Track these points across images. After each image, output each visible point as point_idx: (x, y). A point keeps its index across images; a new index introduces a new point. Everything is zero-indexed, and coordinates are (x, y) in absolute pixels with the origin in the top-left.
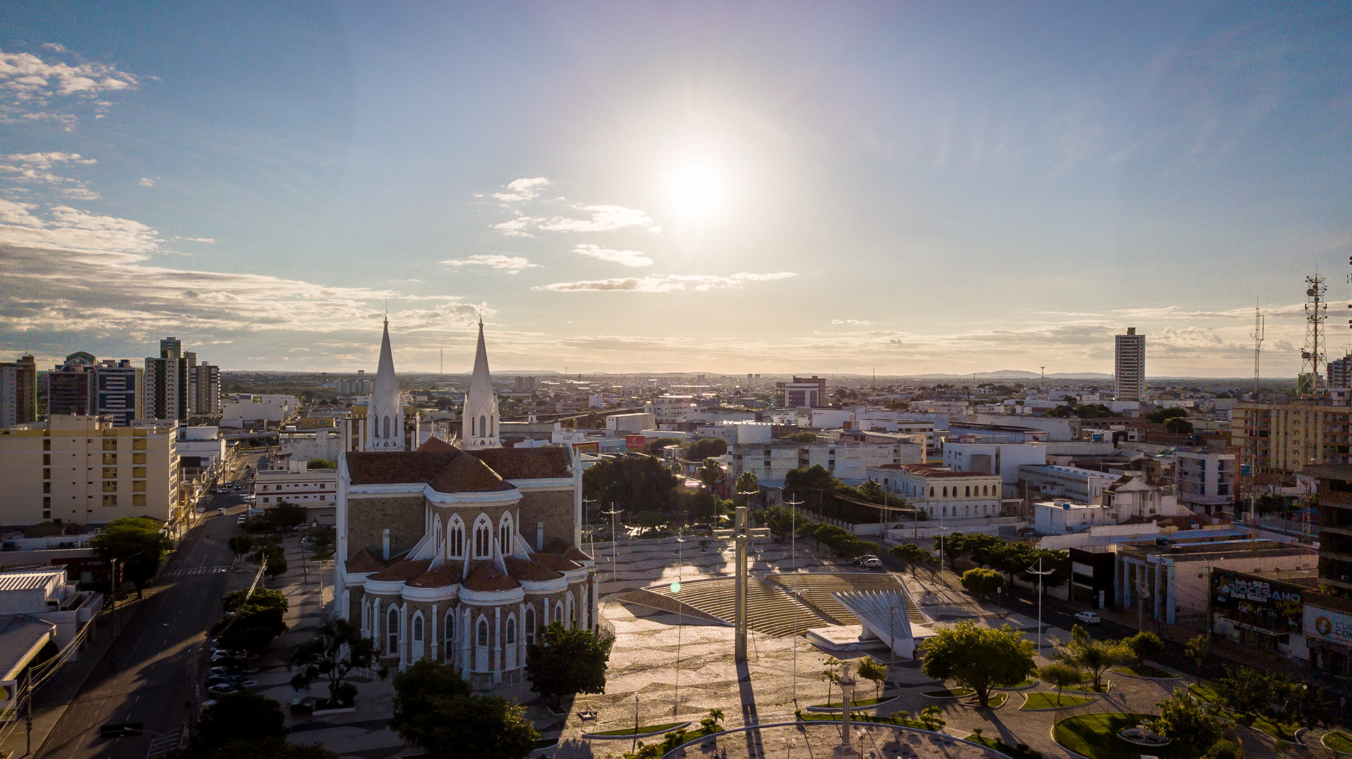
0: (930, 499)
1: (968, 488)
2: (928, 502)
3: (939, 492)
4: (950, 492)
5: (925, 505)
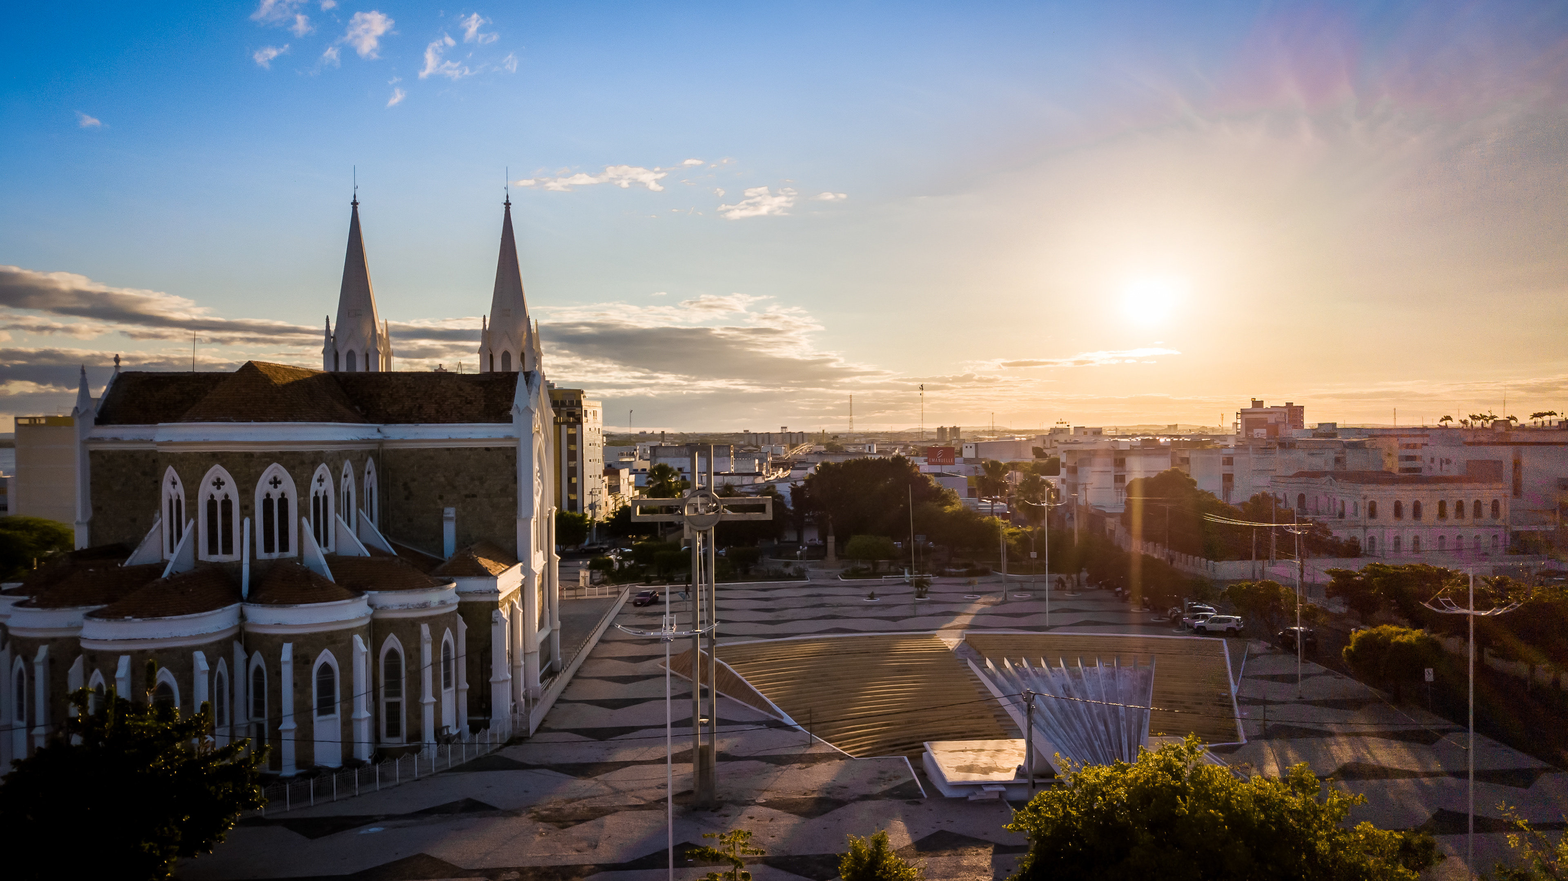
0: (1370, 522)
1: (1442, 504)
2: (1365, 528)
3: (1385, 509)
4: (1408, 512)
5: (1359, 534)
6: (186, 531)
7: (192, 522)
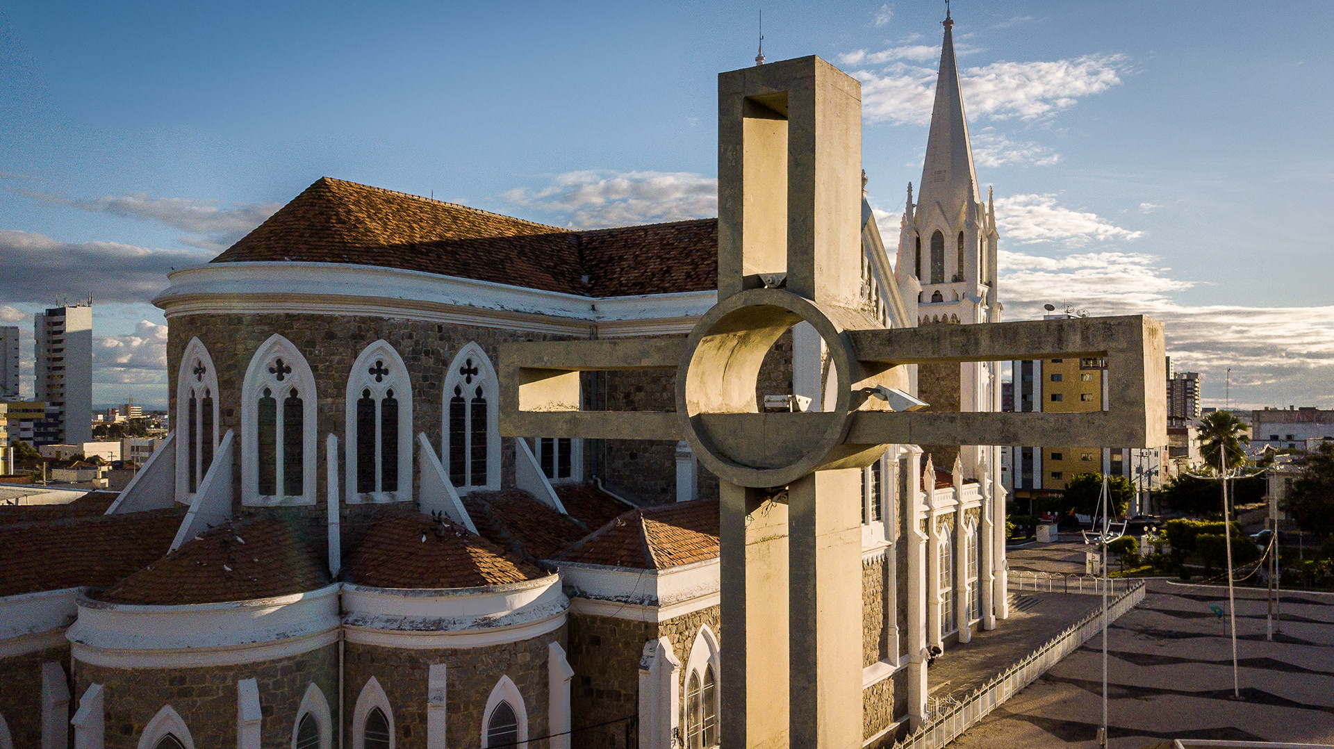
6: (221, 451)
7: (229, 435)
